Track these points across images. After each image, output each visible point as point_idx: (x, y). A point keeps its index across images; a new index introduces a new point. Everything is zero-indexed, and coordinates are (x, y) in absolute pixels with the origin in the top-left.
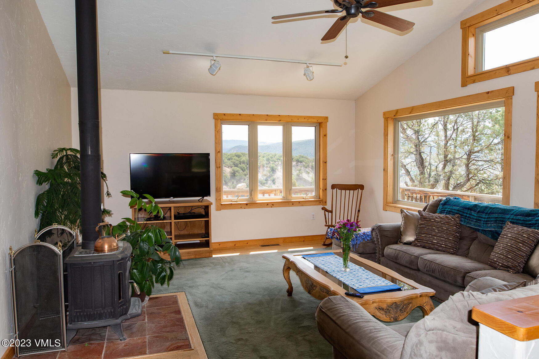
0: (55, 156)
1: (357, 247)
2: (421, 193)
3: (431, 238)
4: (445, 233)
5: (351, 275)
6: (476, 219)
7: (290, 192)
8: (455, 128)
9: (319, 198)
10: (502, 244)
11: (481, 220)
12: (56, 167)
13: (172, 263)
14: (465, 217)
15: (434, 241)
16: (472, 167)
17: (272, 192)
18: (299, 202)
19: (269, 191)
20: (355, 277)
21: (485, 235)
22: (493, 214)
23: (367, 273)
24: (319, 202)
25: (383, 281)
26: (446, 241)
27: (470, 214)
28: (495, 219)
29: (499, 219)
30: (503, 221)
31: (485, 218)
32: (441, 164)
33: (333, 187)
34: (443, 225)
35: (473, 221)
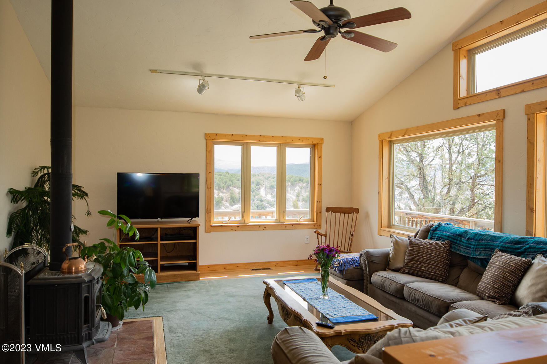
0: (35, 174)
1: (344, 273)
2: (421, 217)
3: (420, 265)
4: (434, 260)
5: (328, 303)
6: (466, 246)
7: (283, 214)
8: (461, 151)
9: (314, 221)
10: (490, 273)
11: (471, 247)
12: (36, 185)
13: (147, 287)
14: (455, 244)
15: (422, 268)
16: (477, 192)
17: (269, 214)
18: (293, 225)
19: (266, 213)
20: (332, 305)
21: (475, 263)
22: (482, 241)
23: (345, 301)
24: (314, 225)
25: (360, 310)
26: (435, 269)
27: (460, 241)
28: (484, 247)
29: (489, 247)
30: (492, 249)
31: (474, 245)
32: (445, 188)
33: (328, 210)
34: (432, 252)
35: (462, 248)
